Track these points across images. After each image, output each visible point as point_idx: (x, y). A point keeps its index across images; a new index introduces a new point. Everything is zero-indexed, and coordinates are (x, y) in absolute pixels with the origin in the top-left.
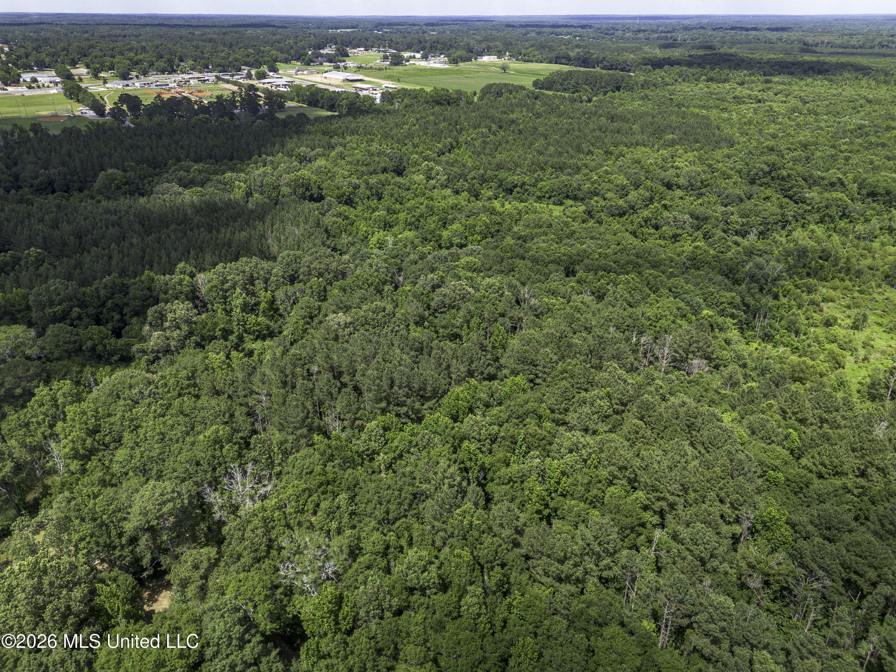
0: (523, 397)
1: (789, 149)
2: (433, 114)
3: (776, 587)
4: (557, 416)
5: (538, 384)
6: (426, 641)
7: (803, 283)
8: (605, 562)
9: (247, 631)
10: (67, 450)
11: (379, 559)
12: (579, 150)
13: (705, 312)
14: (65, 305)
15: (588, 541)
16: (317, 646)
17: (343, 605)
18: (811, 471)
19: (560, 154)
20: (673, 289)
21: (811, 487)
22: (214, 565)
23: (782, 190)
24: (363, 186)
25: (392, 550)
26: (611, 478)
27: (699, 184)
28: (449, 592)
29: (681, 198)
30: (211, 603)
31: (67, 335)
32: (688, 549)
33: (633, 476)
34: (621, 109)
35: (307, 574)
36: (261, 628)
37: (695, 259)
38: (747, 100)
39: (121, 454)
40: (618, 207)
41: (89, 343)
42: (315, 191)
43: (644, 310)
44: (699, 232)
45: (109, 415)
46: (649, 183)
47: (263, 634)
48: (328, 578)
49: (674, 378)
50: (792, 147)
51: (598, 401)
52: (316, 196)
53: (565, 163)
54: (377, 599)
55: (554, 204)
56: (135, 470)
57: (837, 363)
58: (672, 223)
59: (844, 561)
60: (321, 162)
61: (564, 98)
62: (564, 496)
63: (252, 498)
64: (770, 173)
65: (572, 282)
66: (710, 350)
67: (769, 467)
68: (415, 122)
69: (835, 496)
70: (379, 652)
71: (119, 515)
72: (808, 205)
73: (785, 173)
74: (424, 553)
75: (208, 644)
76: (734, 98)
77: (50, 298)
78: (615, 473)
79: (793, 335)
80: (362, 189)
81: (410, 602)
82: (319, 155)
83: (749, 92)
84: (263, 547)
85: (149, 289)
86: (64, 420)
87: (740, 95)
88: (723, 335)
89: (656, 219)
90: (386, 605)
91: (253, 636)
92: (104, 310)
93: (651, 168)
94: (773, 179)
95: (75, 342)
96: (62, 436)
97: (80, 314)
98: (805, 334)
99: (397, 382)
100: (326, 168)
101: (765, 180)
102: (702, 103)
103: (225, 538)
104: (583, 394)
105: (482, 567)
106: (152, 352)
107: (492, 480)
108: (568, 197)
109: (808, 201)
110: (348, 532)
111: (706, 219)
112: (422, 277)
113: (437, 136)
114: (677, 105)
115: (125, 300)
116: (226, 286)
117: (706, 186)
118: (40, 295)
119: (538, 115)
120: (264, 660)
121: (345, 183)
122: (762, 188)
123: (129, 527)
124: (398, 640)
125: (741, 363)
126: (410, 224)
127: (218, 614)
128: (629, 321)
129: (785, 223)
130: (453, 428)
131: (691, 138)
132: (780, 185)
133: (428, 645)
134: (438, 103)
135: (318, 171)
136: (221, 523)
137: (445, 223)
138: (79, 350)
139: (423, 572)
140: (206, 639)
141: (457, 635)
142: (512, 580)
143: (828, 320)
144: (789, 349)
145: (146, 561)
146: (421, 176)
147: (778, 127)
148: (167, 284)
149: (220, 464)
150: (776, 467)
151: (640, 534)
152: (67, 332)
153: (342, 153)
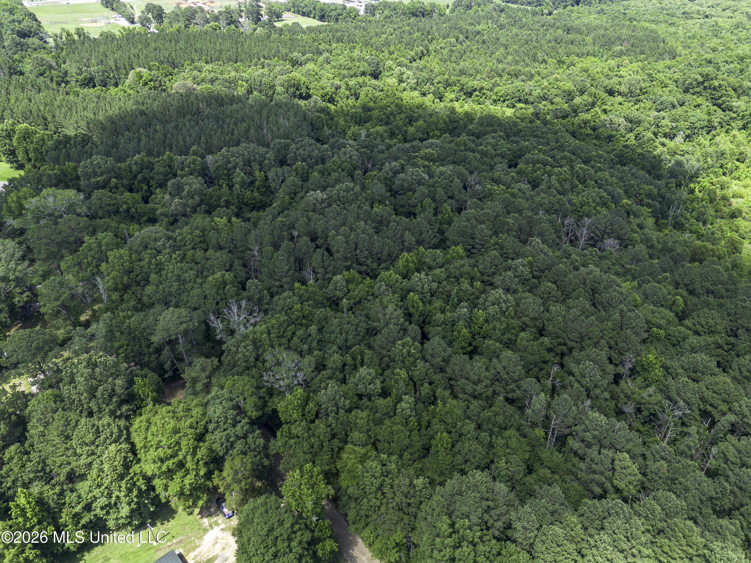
0: (459, 263)
1: (726, 62)
2: (409, 25)
3: (646, 413)
4: (485, 278)
5: (474, 254)
6: (369, 430)
7: (718, 181)
8: (510, 387)
9: (238, 414)
10: (110, 284)
11: (337, 373)
12: (534, 59)
13: (625, 201)
14: (105, 176)
15: (498, 370)
16: (289, 430)
17: (309, 402)
18: (690, 329)
19: (517, 62)
20: (599, 181)
21: (686, 340)
22: (215, 370)
23: (712, 98)
24: (343, 87)
25: (347, 367)
26: (524, 326)
27: (638, 91)
28: (389, 398)
29: (620, 104)
30: (213, 394)
31: (108, 199)
32: (577, 380)
33: (542, 325)
34: (577, 22)
35: (283, 379)
36: (249, 414)
37: (622, 156)
38: (695, 16)
39: (149, 289)
40: (562, 111)
41: (125, 206)
42: (304, 90)
43: (571, 197)
44: (631, 134)
45: (140, 260)
46: (593, 90)
47: (250, 418)
48: (299, 384)
49: (588, 253)
50: (729, 60)
51: (521, 268)
52: (304, 94)
53: (520, 70)
54: (334, 399)
55: (508, 106)
56: (159, 301)
57: (735, 248)
58: (608, 126)
59: (704, 397)
60: (310, 66)
61: (527, 11)
62: (484, 338)
63: (245, 325)
64: (703, 83)
65: (513, 173)
66: (622, 232)
67: (654, 325)
68: (392, 31)
69: (706, 349)
70: (334, 436)
71: (148, 331)
72: (734, 113)
73: (716, 83)
74: (372, 371)
75: (211, 422)
76: (683, 13)
77: (94, 170)
78: (527, 322)
79: (701, 224)
80: (343, 90)
81: (358, 405)
82: (309, 60)
83: (698, 8)
84: (252, 359)
85: (169, 166)
86: (107, 262)
87: (690, 11)
88: (637, 221)
89: (594, 122)
90: (341, 404)
91: (244, 418)
92: (136, 182)
93: (597, 77)
94: (705, 88)
95: (114, 205)
96: (105, 274)
97: (117, 184)
98: (711, 224)
99: (360, 246)
100: (314, 71)
101: (698, 89)
102: (652, 18)
103: (223, 352)
104: (510, 261)
105: (415, 384)
106: (171, 216)
107: (429, 323)
108: (520, 101)
109: (735, 109)
110: (316, 352)
111: (639, 123)
112: (387, 164)
113: (410, 45)
114: (630, 20)
115: (151, 175)
116: (230, 166)
117: (644, 93)
118: (87, 167)
119: (501, 27)
120: (250, 436)
121: (329, 84)
122: (695, 97)
123: (155, 339)
124: (349, 429)
125: (649, 244)
126: (381, 121)
127: (218, 401)
128: (557, 206)
129: (710, 128)
130: (401, 283)
131: (638, 50)
132: (711, 94)
133: (370, 433)
134: (414, 14)
135: (307, 74)
136: (221, 342)
137: (411, 120)
138: (117, 212)
139: (370, 384)
140: (209, 417)
141: (391, 427)
142: (437, 394)
143: (734, 213)
144: (695, 236)
145: (167, 366)
146: (394, 79)
147: (719, 41)
148: (183, 163)
149: (222, 299)
150: (660, 325)
151: (542, 369)
152: (108, 197)
153: (328, 58)
